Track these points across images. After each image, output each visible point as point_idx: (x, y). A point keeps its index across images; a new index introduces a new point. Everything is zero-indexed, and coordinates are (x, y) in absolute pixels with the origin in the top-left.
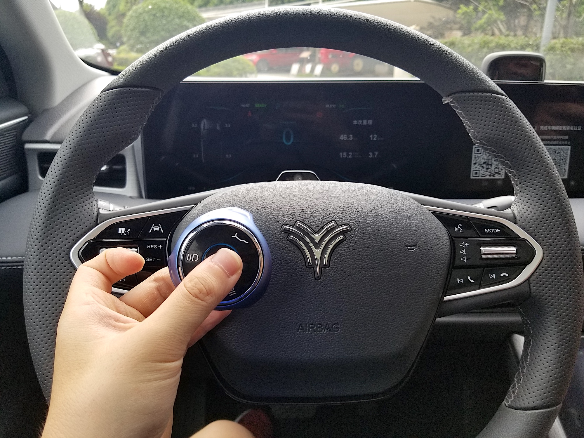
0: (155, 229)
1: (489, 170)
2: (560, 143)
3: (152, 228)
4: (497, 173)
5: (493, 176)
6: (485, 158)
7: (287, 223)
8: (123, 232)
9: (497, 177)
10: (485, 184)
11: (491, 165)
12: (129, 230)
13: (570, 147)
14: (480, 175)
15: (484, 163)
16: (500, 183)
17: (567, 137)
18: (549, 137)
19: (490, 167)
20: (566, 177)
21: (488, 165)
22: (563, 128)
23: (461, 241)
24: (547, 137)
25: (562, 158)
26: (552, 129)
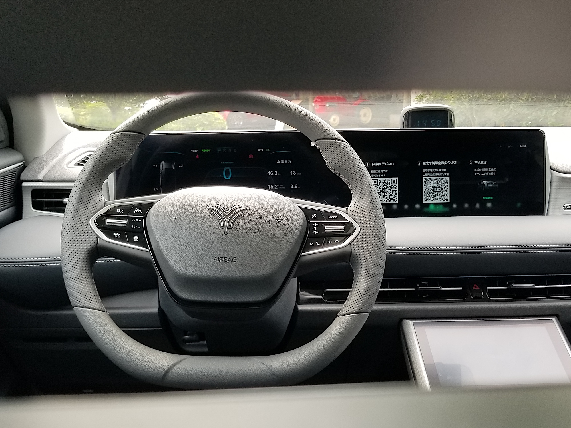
0: (137, 211)
1: (385, 197)
2: (441, 174)
3: (135, 210)
4: (391, 199)
5: (389, 201)
6: (382, 187)
7: (211, 205)
8: (119, 211)
9: (392, 202)
12: (123, 211)
13: (449, 178)
15: (381, 191)
16: (395, 207)
17: (445, 170)
18: (431, 170)
19: (386, 194)
20: (449, 201)
21: (384, 193)
22: (442, 163)
23: (314, 223)
24: (429, 170)
25: (443, 186)
26: (433, 164)
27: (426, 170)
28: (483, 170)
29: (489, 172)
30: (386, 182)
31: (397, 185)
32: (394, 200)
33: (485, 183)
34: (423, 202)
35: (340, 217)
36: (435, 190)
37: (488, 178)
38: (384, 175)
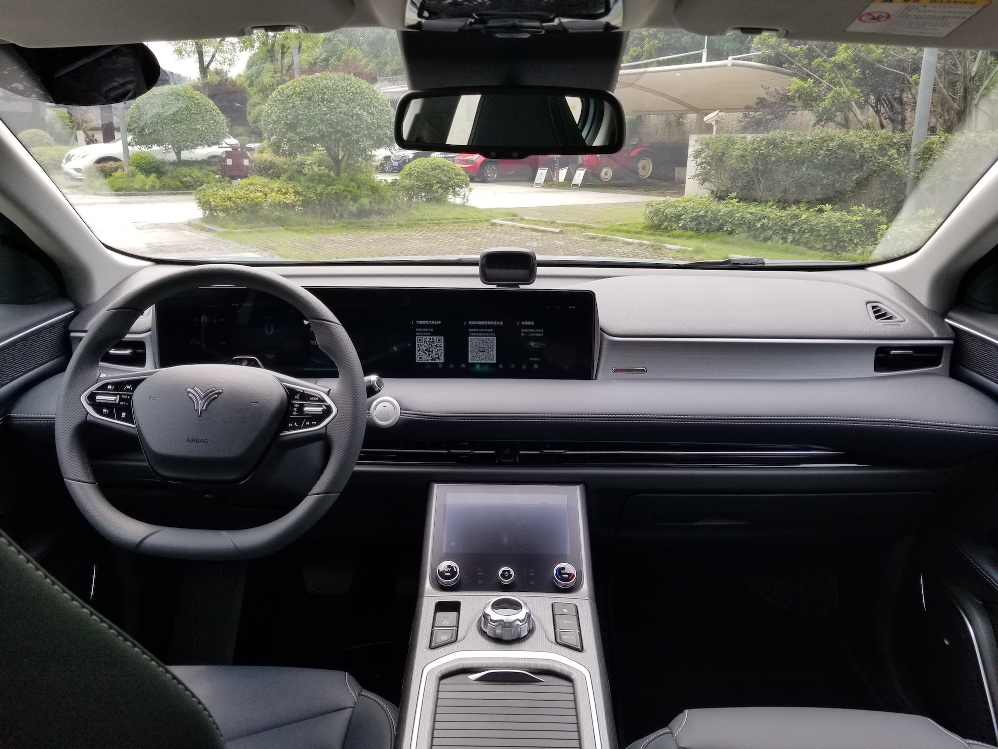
0: (128, 387)
1: (430, 356)
2: (487, 334)
3: (126, 387)
4: (436, 358)
5: (435, 360)
6: (427, 346)
8: (110, 388)
9: (437, 361)
10: (428, 366)
11: (432, 352)
12: (114, 387)
13: (495, 338)
14: (424, 359)
15: (426, 350)
16: (440, 366)
17: (492, 330)
18: (477, 330)
19: (431, 353)
20: (495, 362)
21: (430, 352)
22: (489, 323)
23: (295, 403)
24: (475, 330)
25: (490, 346)
26: (479, 324)
27: (472, 330)
28: (530, 330)
29: (536, 333)
30: (431, 340)
31: (442, 344)
32: (440, 359)
33: (532, 344)
34: (469, 362)
35: (321, 400)
36: (481, 350)
37: (535, 339)
38: (429, 334)
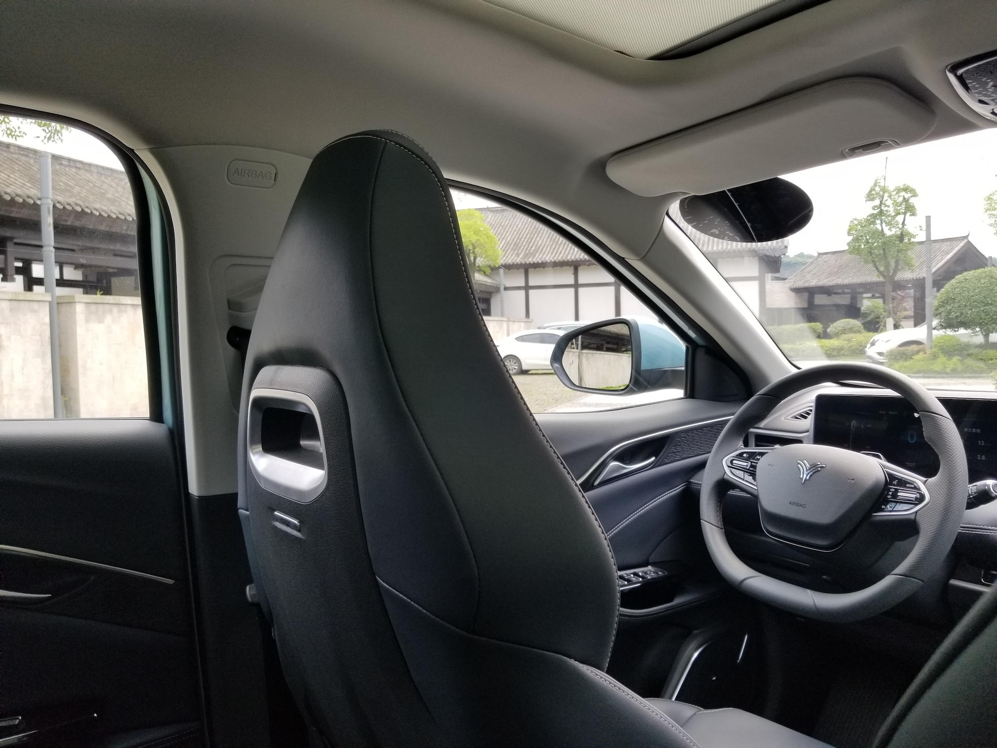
23: (892, 488)
35: (916, 488)
